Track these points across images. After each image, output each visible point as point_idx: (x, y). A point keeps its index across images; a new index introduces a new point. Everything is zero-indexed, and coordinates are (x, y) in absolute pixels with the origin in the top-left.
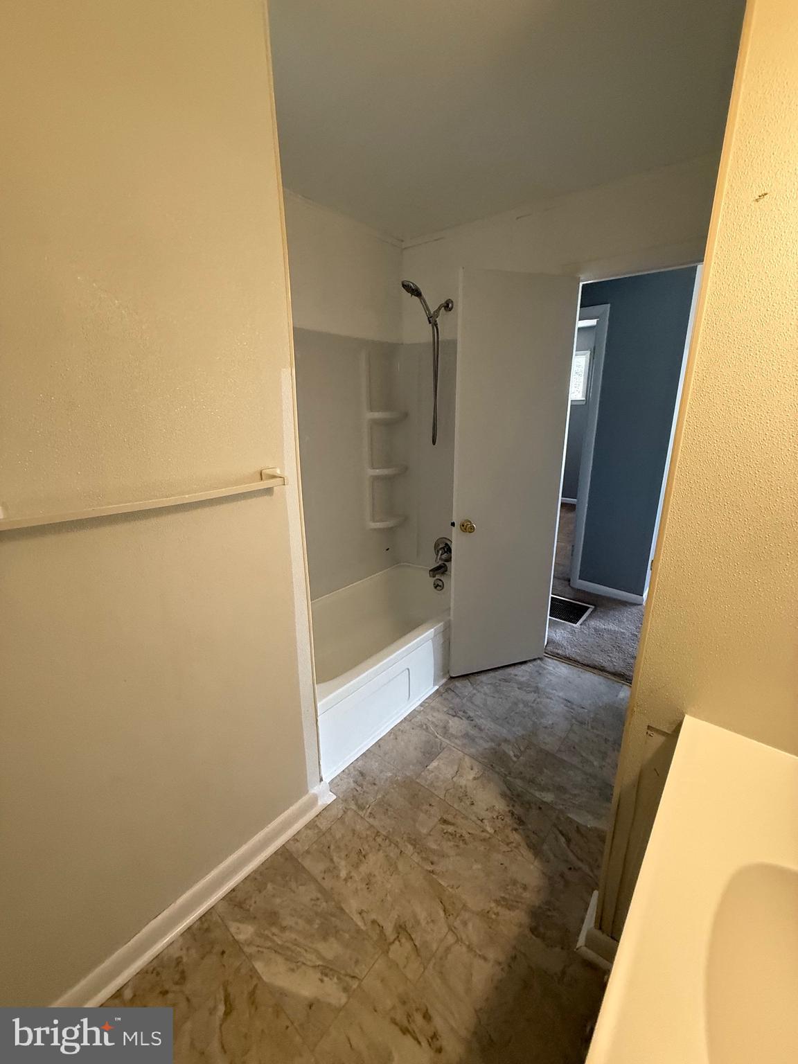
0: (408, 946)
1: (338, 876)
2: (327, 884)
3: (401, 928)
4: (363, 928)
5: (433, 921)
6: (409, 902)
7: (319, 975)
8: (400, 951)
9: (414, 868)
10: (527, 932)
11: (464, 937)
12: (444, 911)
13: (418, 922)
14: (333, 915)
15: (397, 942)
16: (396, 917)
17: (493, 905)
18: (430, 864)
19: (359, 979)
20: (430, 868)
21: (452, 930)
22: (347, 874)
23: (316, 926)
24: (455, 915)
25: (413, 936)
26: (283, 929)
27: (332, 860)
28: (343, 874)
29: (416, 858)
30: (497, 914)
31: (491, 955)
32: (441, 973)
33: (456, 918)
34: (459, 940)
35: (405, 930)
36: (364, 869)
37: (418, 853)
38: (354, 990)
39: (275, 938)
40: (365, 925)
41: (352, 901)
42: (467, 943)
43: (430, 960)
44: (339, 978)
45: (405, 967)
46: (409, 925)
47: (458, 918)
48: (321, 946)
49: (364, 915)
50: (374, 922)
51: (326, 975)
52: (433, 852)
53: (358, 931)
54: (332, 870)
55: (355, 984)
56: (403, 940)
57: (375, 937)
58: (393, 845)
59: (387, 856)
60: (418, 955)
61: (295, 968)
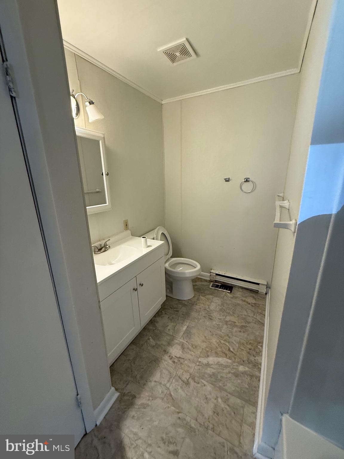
0: (184, 378)
1: (221, 398)
2: (224, 394)
3: (187, 383)
4: (202, 380)
5: (176, 389)
6: (187, 395)
7: (210, 363)
8: (186, 376)
9: (188, 412)
10: (137, 396)
11: (163, 387)
12: (171, 395)
13: (181, 387)
14: (215, 381)
15: (188, 378)
16: (190, 387)
17: (150, 403)
18: (180, 417)
19: (197, 365)
20: (180, 415)
21: (168, 388)
22: (218, 400)
23: (219, 376)
24: (167, 395)
25: (182, 382)
26: (229, 373)
27: (229, 406)
28: (220, 400)
29: (188, 419)
30: (149, 400)
31: (153, 384)
32: (170, 374)
33: (166, 393)
34: (165, 385)
35: (186, 383)
36: (212, 405)
37: (188, 422)
38: (197, 362)
39: (231, 369)
40: (201, 382)
41: (210, 389)
42: (162, 385)
43: (175, 376)
44: (203, 364)
45: (183, 372)
46: (185, 385)
47: (165, 393)
48: (213, 371)
49: (203, 385)
50: (198, 383)
51: (207, 364)
52: (180, 426)
53: (203, 379)
54: (226, 401)
55: (197, 364)
56: (186, 380)
57: (196, 378)
58: (203, 424)
59: (203, 416)
60: (179, 377)
61: (218, 363)
